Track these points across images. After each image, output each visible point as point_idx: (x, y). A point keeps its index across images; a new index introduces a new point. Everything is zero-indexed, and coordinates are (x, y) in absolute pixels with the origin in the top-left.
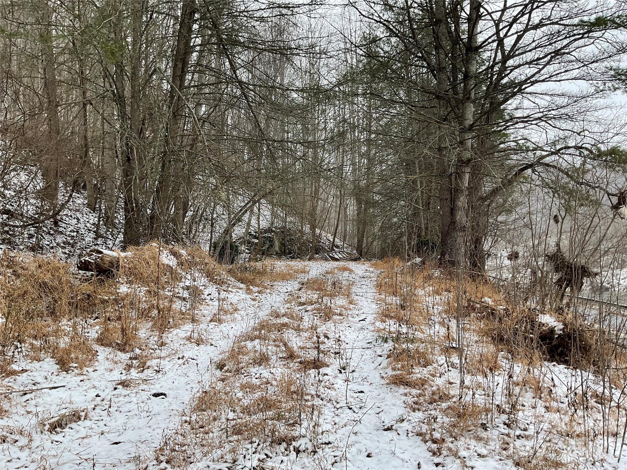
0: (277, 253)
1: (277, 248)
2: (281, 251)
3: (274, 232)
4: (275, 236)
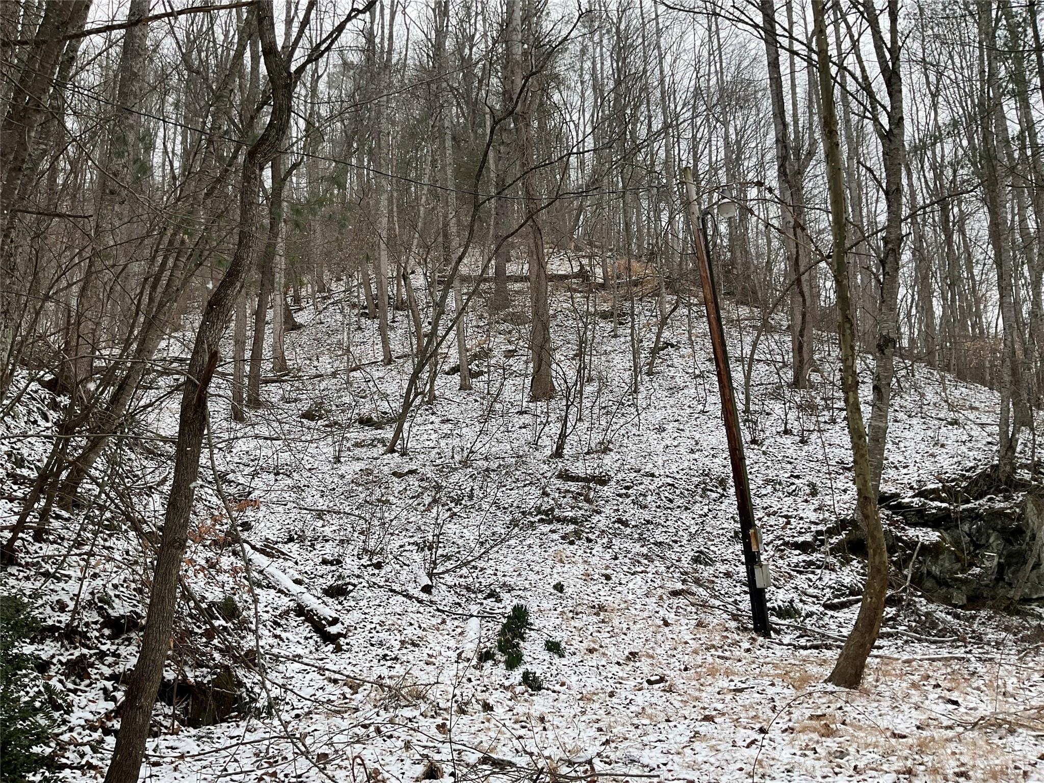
4: (1030, 506)
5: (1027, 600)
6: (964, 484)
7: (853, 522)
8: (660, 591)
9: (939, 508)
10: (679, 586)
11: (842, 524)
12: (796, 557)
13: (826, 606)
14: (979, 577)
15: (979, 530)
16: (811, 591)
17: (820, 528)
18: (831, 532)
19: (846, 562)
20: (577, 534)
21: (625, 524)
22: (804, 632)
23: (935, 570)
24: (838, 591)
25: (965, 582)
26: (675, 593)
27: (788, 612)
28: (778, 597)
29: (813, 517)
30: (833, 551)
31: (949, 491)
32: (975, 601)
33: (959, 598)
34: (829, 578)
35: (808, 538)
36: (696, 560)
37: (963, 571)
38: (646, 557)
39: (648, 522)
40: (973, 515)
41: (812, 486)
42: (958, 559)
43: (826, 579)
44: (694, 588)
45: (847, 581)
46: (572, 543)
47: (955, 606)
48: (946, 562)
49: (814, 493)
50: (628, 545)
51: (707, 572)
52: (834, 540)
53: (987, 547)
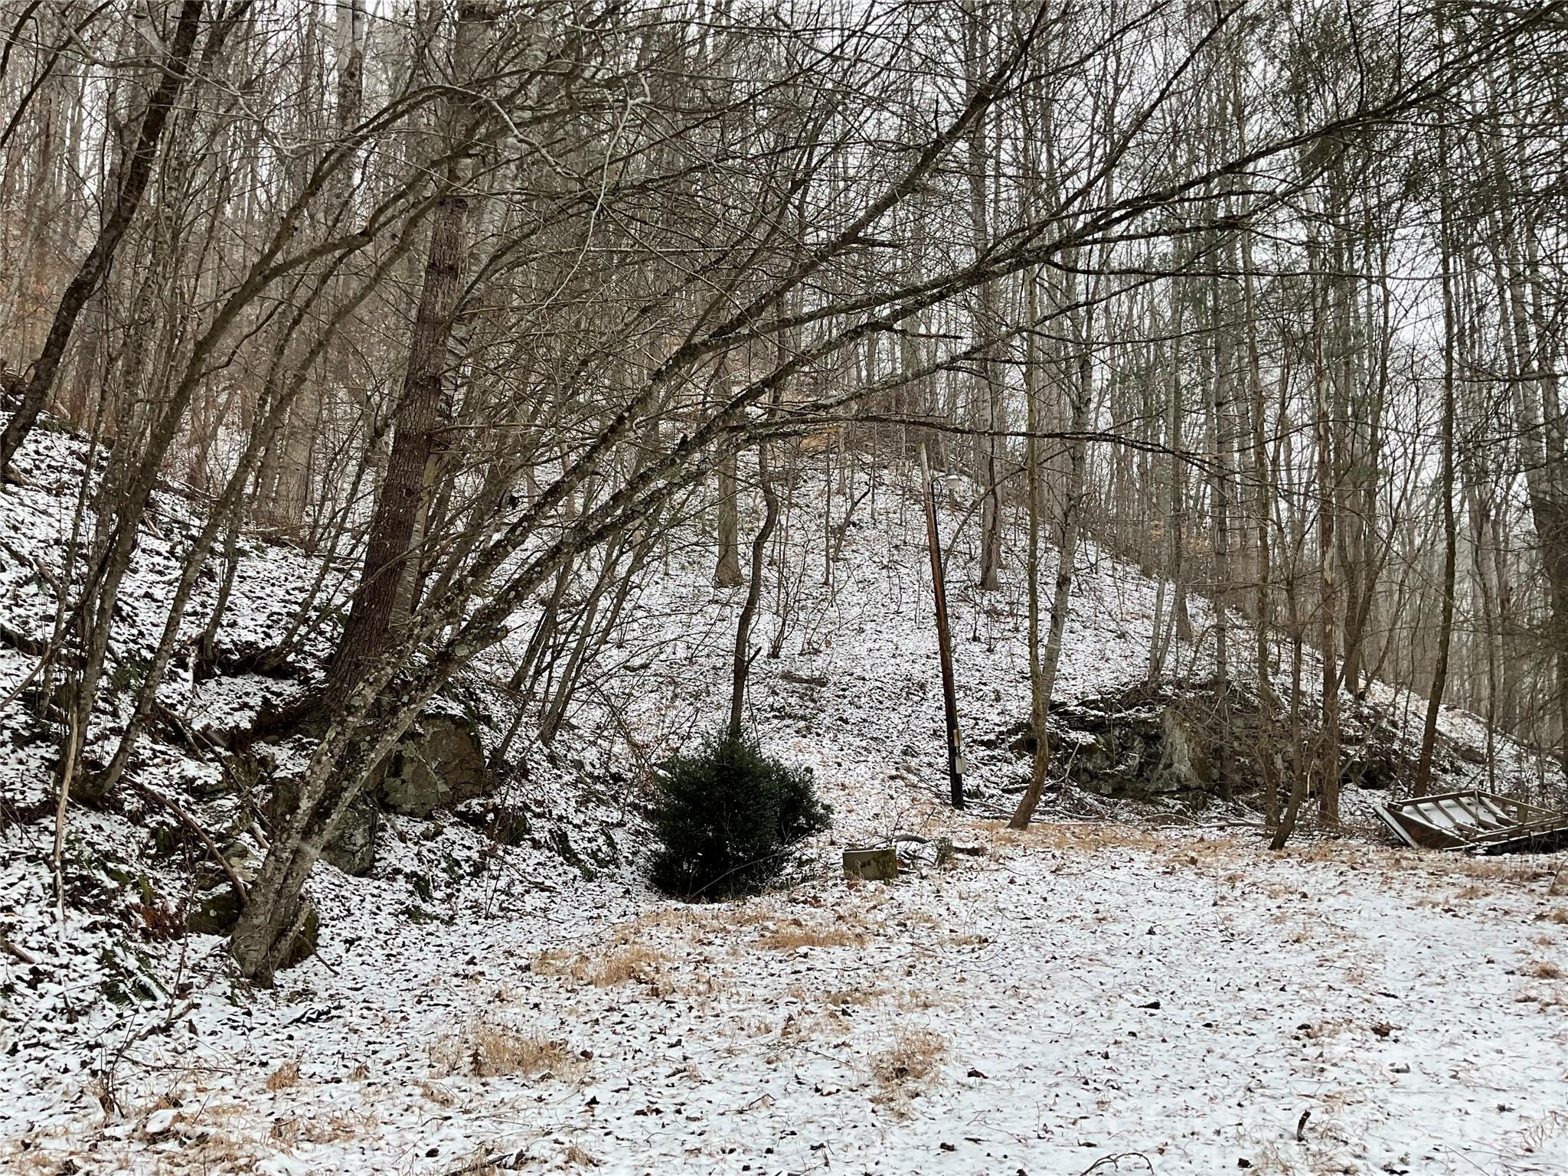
0: (1184, 789)
1: (1183, 768)
2: (1204, 776)
3: (1164, 699)
4: (1170, 718)
5: (1159, 793)
6: (1118, 697)
7: (1028, 725)
8: (881, 776)
9: (1096, 716)
10: (894, 773)
11: (1018, 727)
12: (983, 752)
13: (1004, 791)
14: (1123, 772)
15: (1126, 735)
16: (993, 779)
17: (1002, 729)
18: (1010, 733)
19: (1020, 757)
20: (808, 728)
21: (846, 722)
22: (987, 808)
23: (1090, 766)
24: (1013, 779)
25: (1112, 776)
26: (892, 778)
27: (976, 794)
28: (969, 783)
29: (997, 719)
30: (1011, 748)
31: (1106, 702)
32: (1118, 792)
33: (1107, 789)
34: (1007, 769)
35: (992, 737)
36: (905, 753)
37: (1111, 767)
38: (866, 749)
39: (865, 720)
40: (1123, 723)
41: (996, 692)
42: (1108, 758)
43: (1004, 770)
44: (905, 774)
45: (1020, 772)
46: (804, 736)
47: (1102, 795)
48: (1098, 760)
49: (998, 699)
50: (851, 739)
51: (914, 763)
52: (1012, 739)
53: (1132, 749)
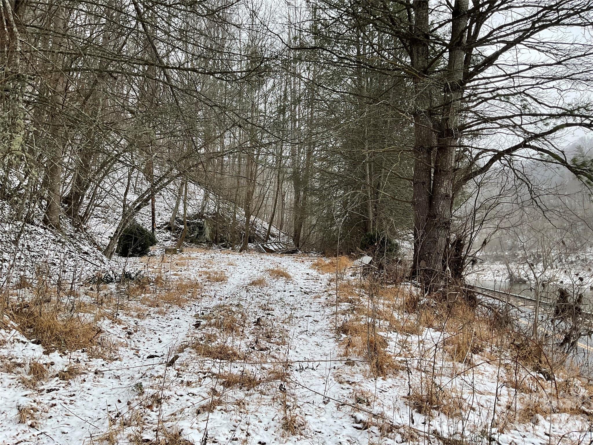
0: (207, 241)
1: (207, 236)
2: (212, 238)
3: (204, 217)
4: (205, 222)
5: (201, 242)
6: (193, 216)
7: (169, 223)
9: (187, 221)
11: (167, 223)
12: (157, 230)
14: (193, 236)
15: (194, 226)
16: (160, 237)
17: (162, 224)
18: (164, 225)
19: (167, 231)
20: (106, 221)
21: (117, 220)
24: (166, 237)
25: (190, 237)
29: (160, 221)
30: (165, 229)
31: (190, 217)
32: (191, 242)
33: (189, 241)
34: (164, 235)
35: (159, 226)
37: (190, 235)
40: (193, 223)
41: (159, 213)
42: (189, 233)
46: (105, 223)
48: (187, 233)
49: (160, 215)
52: (165, 227)
53: (196, 230)
